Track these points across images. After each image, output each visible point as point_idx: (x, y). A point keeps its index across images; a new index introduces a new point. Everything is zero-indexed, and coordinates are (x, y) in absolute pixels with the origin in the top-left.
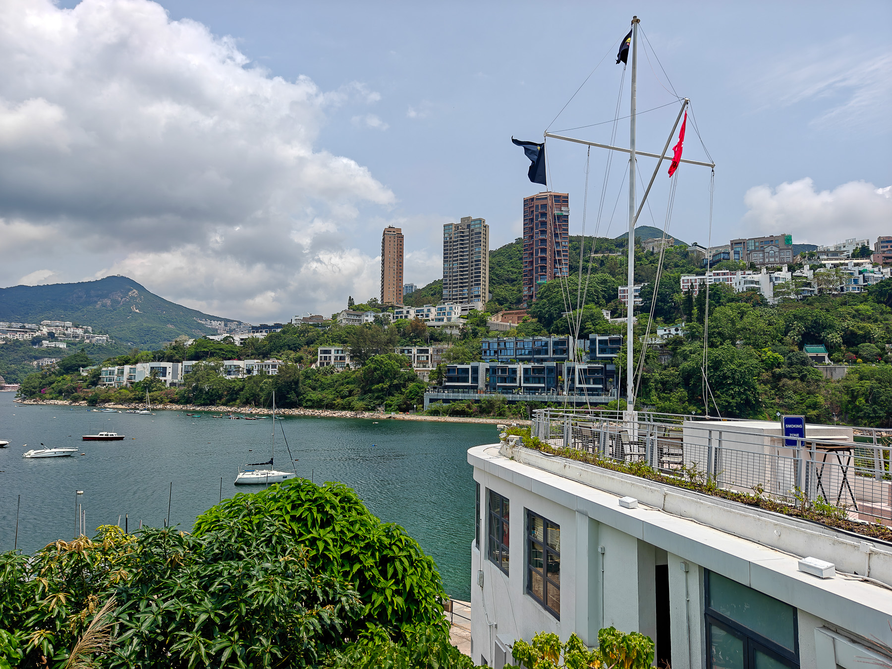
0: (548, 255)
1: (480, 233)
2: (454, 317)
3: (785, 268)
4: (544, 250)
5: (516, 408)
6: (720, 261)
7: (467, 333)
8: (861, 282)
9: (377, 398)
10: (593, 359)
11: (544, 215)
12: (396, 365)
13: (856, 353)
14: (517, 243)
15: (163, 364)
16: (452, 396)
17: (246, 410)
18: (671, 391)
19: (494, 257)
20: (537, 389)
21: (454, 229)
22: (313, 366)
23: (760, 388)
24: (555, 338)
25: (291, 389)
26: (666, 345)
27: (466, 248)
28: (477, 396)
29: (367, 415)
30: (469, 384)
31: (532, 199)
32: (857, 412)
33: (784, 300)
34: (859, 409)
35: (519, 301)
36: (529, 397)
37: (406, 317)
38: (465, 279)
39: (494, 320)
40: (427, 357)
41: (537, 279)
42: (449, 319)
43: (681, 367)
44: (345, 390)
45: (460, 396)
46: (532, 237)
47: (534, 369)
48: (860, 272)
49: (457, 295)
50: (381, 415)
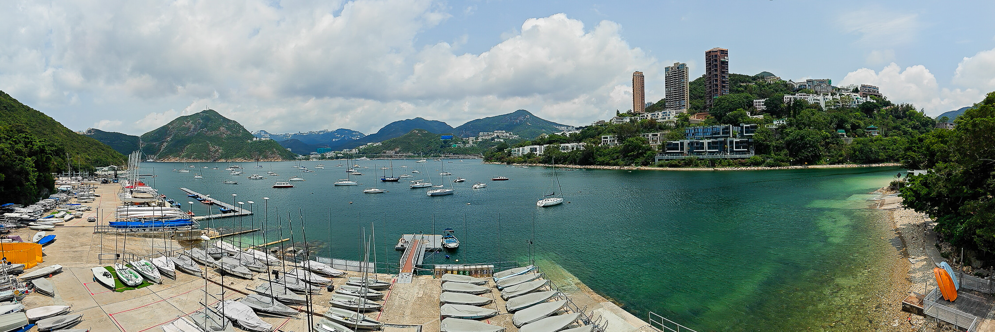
0: (719, 83)
1: (684, 71)
2: (671, 117)
3: (830, 94)
4: (716, 80)
5: (704, 162)
6: (802, 89)
7: (679, 125)
8: (856, 103)
9: (631, 159)
10: (742, 136)
11: (716, 61)
12: (640, 143)
13: (855, 133)
14: (703, 77)
15: (535, 146)
16: (670, 157)
17: (571, 166)
18: (781, 151)
19: (692, 85)
20: (714, 152)
21: (670, 69)
22: (600, 145)
23: (821, 148)
24: (723, 126)
25: (590, 156)
26: (778, 129)
27: (677, 80)
28: (683, 157)
29: (626, 168)
30: (679, 151)
31: (710, 52)
32: (856, 157)
33: (829, 109)
34: (856, 156)
35: (705, 108)
36: (710, 157)
37: (646, 118)
38: (677, 96)
39: (692, 118)
40: (657, 138)
41: (714, 96)
42: (669, 118)
43: (785, 139)
44: (615, 156)
45: (675, 157)
46: (710, 73)
47: (713, 142)
48: (856, 99)
49: (673, 105)
50: (634, 167)
